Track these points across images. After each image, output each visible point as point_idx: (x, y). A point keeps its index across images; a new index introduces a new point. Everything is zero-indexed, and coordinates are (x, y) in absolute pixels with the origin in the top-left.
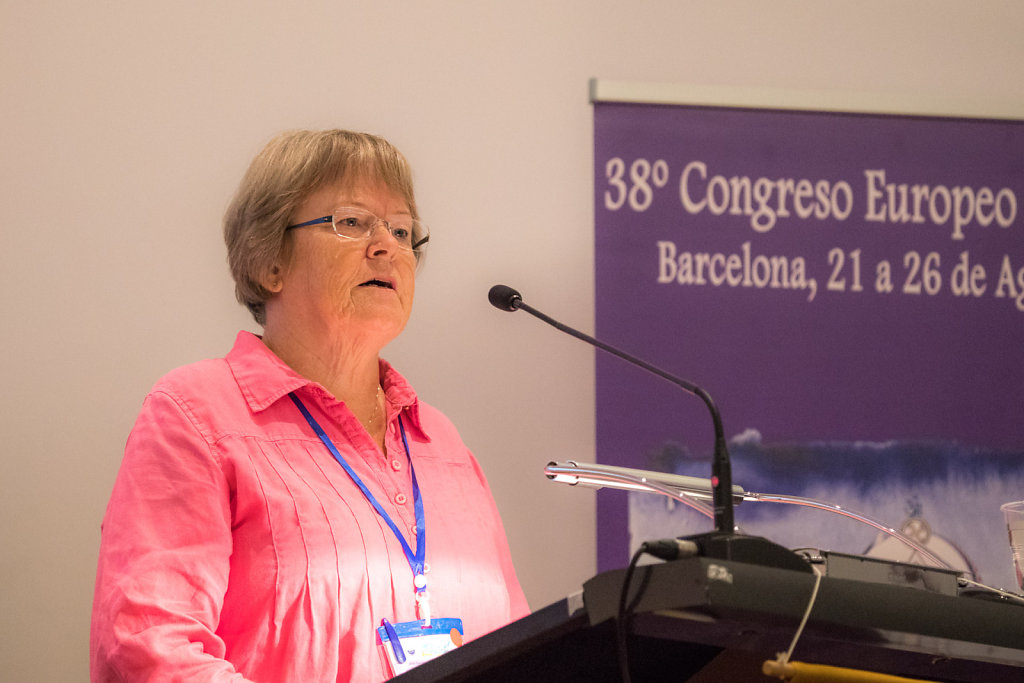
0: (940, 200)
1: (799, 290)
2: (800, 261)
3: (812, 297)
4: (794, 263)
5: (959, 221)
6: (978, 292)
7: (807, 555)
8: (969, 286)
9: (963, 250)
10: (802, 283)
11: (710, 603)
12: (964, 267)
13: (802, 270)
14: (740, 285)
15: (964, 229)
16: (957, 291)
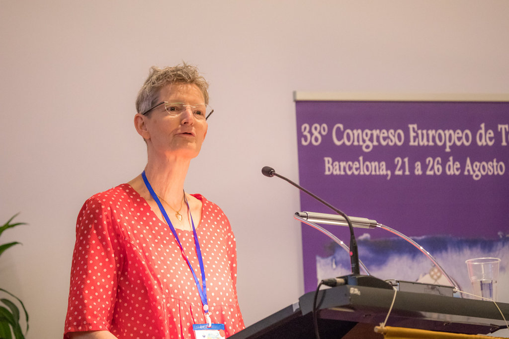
0: (440, 135)
1: (383, 175)
2: (383, 163)
3: (389, 178)
4: (381, 164)
5: (448, 144)
6: (457, 173)
7: (391, 282)
8: (454, 171)
9: (450, 156)
10: (384, 172)
11: (351, 304)
12: (451, 163)
13: (384, 167)
14: (359, 174)
15: (450, 147)
16: (448, 173)
